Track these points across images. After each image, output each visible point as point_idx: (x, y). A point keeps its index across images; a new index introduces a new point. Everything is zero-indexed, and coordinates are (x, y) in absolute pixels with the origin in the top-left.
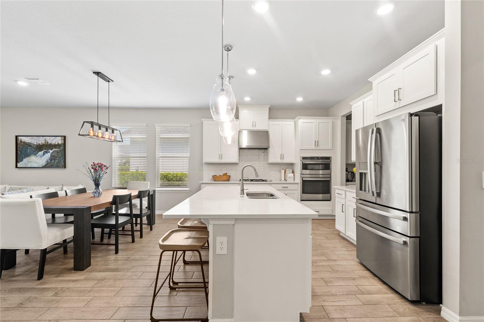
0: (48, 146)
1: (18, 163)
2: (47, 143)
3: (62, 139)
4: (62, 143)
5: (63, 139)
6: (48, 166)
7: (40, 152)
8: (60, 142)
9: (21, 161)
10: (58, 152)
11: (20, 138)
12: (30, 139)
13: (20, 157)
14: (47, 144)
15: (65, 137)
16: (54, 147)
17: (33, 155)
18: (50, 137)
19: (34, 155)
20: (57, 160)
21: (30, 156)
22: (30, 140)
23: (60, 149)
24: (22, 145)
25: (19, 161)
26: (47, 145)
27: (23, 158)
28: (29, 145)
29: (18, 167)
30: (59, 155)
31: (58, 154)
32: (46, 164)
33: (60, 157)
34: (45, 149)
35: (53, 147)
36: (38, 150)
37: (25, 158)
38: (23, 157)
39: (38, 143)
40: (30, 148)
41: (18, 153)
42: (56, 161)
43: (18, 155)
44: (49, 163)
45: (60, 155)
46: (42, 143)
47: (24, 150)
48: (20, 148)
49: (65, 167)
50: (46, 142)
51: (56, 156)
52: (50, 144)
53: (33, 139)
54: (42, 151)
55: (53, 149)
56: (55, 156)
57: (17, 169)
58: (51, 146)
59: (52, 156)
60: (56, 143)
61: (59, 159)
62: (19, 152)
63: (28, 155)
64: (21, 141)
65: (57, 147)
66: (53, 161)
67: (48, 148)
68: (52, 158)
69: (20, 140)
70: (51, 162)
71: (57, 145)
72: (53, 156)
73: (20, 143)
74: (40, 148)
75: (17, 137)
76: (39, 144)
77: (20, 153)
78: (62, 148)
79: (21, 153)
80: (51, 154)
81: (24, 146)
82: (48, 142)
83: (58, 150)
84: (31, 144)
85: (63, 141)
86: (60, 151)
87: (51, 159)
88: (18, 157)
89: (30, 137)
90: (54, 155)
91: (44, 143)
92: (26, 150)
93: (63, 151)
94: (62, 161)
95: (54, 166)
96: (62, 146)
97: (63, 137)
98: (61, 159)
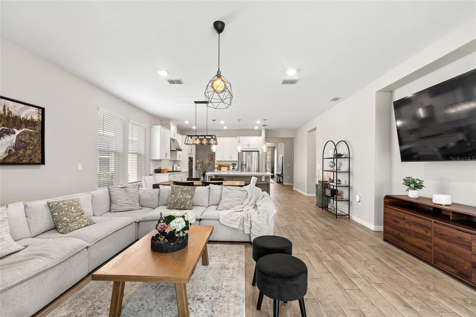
0: (11, 120)
3: (39, 113)
4: (39, 120)
5: (40, 112)
6: (11, 160)
8: (36, 117)
10: (32, 136)
14: (8, 116)
15: (43, 109)
16: (23, 125)
20: (29, 149)
23: (35, 129)
26: (8, 118)
30: (34, 141)
31: (32, 138)
32: (7, 157)
33: (36, 145)
34: (4, 126)
35: (21, 125)
42: (29, 152)
44: (13, 154)
45: (35, 142)
49: (43, 162)
50: (7, 111)
51: (27, 142)
52: (16, 117)
55: (22, 129)
56: (25, 142)
58: (18, 121)
59: (19, 141)
60: (29, 118)
61: (33, 148)
65: (30, 126)
66: (21, 152)
67: (11, 123)
68: (20, 145)
70: (16, 154)
71: (29, 121)
72: (22, 141)
78: (39, 128)
80: (18, 136)
82: (10, 113)
83: (31, 132)
85: (41, 116)
86: (36, 134)
87: (17, 147)
90: (23, 139)
91: (2, 113)
93: (40, 135)
94: (39, 151)
95: (25, 161)
96: (38, 125)
97: (41, 110)
98: (38, 149)
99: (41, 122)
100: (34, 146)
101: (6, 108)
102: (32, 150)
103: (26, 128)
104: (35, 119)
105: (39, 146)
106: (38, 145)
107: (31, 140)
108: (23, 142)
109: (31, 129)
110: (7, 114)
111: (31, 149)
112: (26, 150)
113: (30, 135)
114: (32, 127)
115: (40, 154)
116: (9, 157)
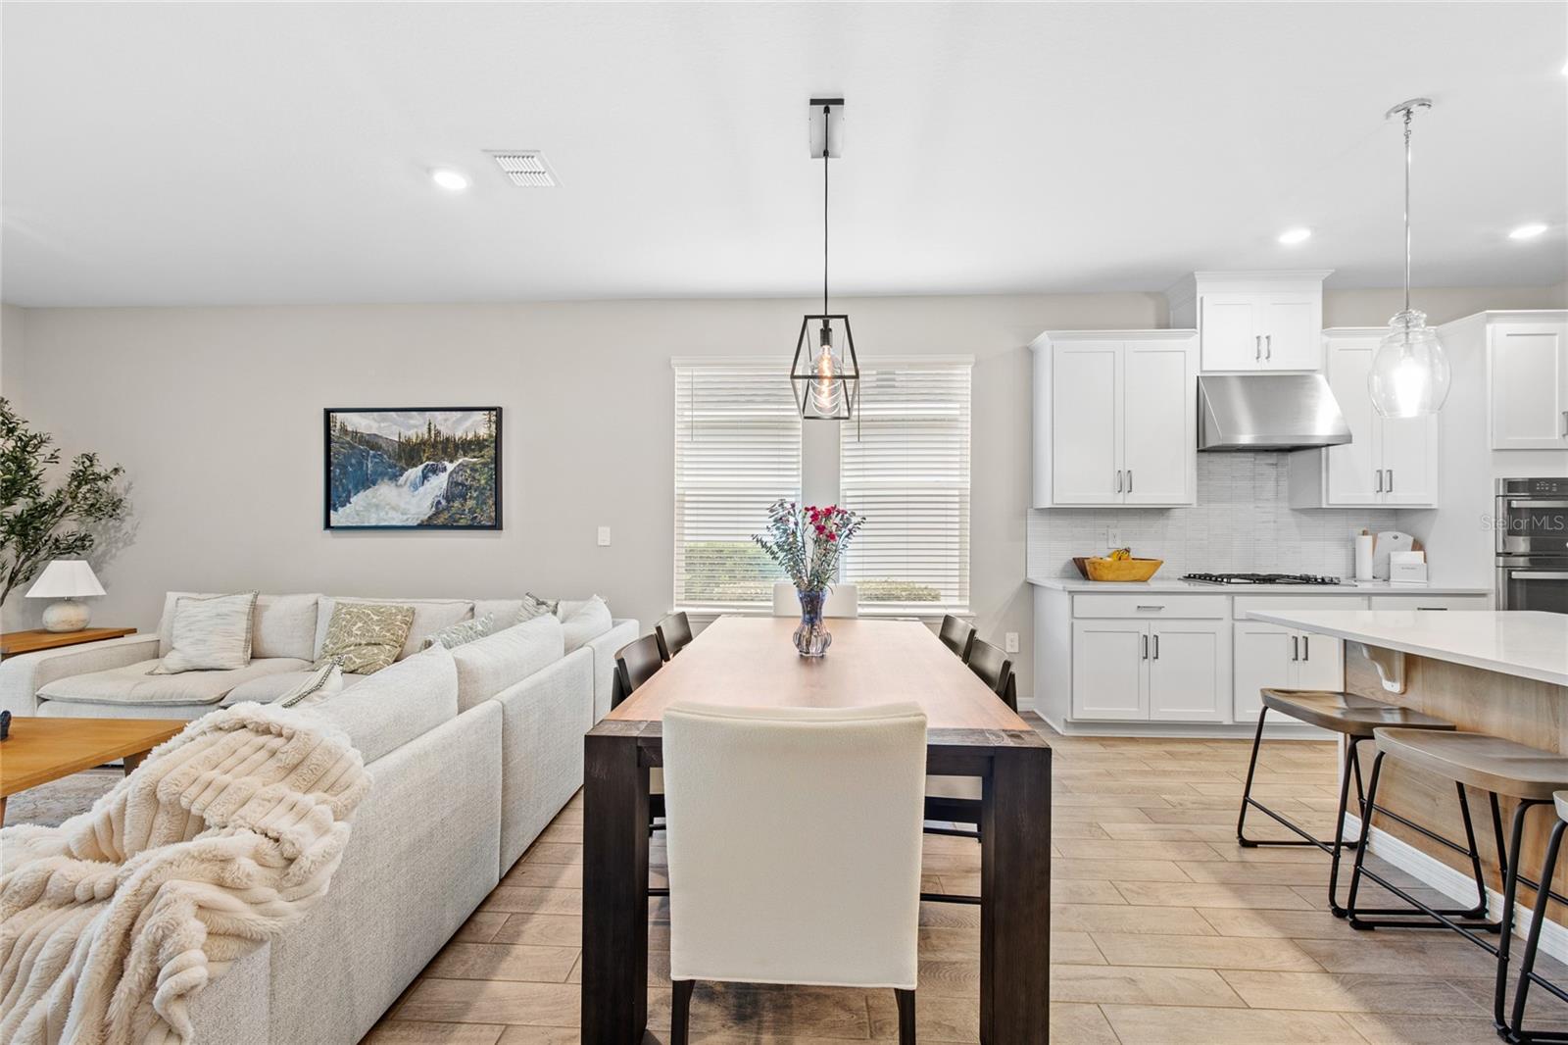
0: (440, 446)
1: (332, 512)
2: (436, 435)
3: (490, 421)
4: (490, 436)
5: (493, 418)
6: (440, 521)
7: (410, 470)
8: (483, 432)
9: (345, 505)
10: (476, 471)
11: (340, 416)
12: (374, 419)
13: (340, 489)
14: (435, 440)
15: (499, 411)
16: (461, 452)
17: (386, 480)
18: (448, 413)
19: (390, 479)
20: (471, 498)
21: (374, 485)
22: (375, 425)
23: (482, 456)
24: (348, 443)
25: (335, 505)
26: (434, 445)
27: (349, 492)
28: (372, 443)
29: (332, 525)
30: (479, 480)
31: (477, 475)
32: (433, 515)
33: (484, 488)
34: (428, 459)
35: (456, 452)
36: (403, 463)
37: (359, 492)
38: (350, 487)
39: (403, 437)
40: (374, 456)
41: (332, 474)
42: (470, 503)
43: (332, 482)
44: (444, 510)
45: (483, 482)
46: (417, 436)
47: (353, 461)
48: (341, 456)
49: (497, 525)
50: (433, 432)
51: (468, 483)
52: (447, 439)
53: (384, 420)
54: (416, 466)
55: (457, 459)
56: (462, 484)
57: (328, 532)
58: (451, 445)
59: (453, 484)
60: (470, 436)
61: (477, 496)
62: (336, 471)
63: (366, 482)
64: (344, 430)
65: (473, 450)
66: (456, 504)
67: (440, 453)
68: (456, 491)
69: (338, 425)
70: (448, 509)
71: (471, 442)
72: (457, 484)
73: (339, 438)
74: (410, 453)
75: (328, 412)
76: (409, 441)
77: (340, 474)
78: (490, 452)
79: (344, 473)
80: (451, 475)
81: (352, 447)
82: (438, 433)
83: (475, 464)
84: (381, 442)
85: (494, 426)
86: (485, 465)
87: (449, 497)
88: (332, 486)
89: (375, 414)
90: (460, 480)
91: (426, 436)
92: (360, 463)
93: (493, 466)
94: (491, 502)
95: (462, 522)
96: (488, 446)
97: (494, 413)
98: (488, 497)
99: (493, 439)
100: (481, 490)
101: (432, 427)
102: (477, 498)
103: (465, 456)
104: (482, 434)
105: (490, 490)
106: (488, 488)
107: (474, 479)
108: (460, 484)
109: (475, 457)
110: (433, 436)
111: (475, 498)
112: (466, 500)
113: (472, 469)
114: (476, 454)
115: (493, 507)
116: (436, 514)
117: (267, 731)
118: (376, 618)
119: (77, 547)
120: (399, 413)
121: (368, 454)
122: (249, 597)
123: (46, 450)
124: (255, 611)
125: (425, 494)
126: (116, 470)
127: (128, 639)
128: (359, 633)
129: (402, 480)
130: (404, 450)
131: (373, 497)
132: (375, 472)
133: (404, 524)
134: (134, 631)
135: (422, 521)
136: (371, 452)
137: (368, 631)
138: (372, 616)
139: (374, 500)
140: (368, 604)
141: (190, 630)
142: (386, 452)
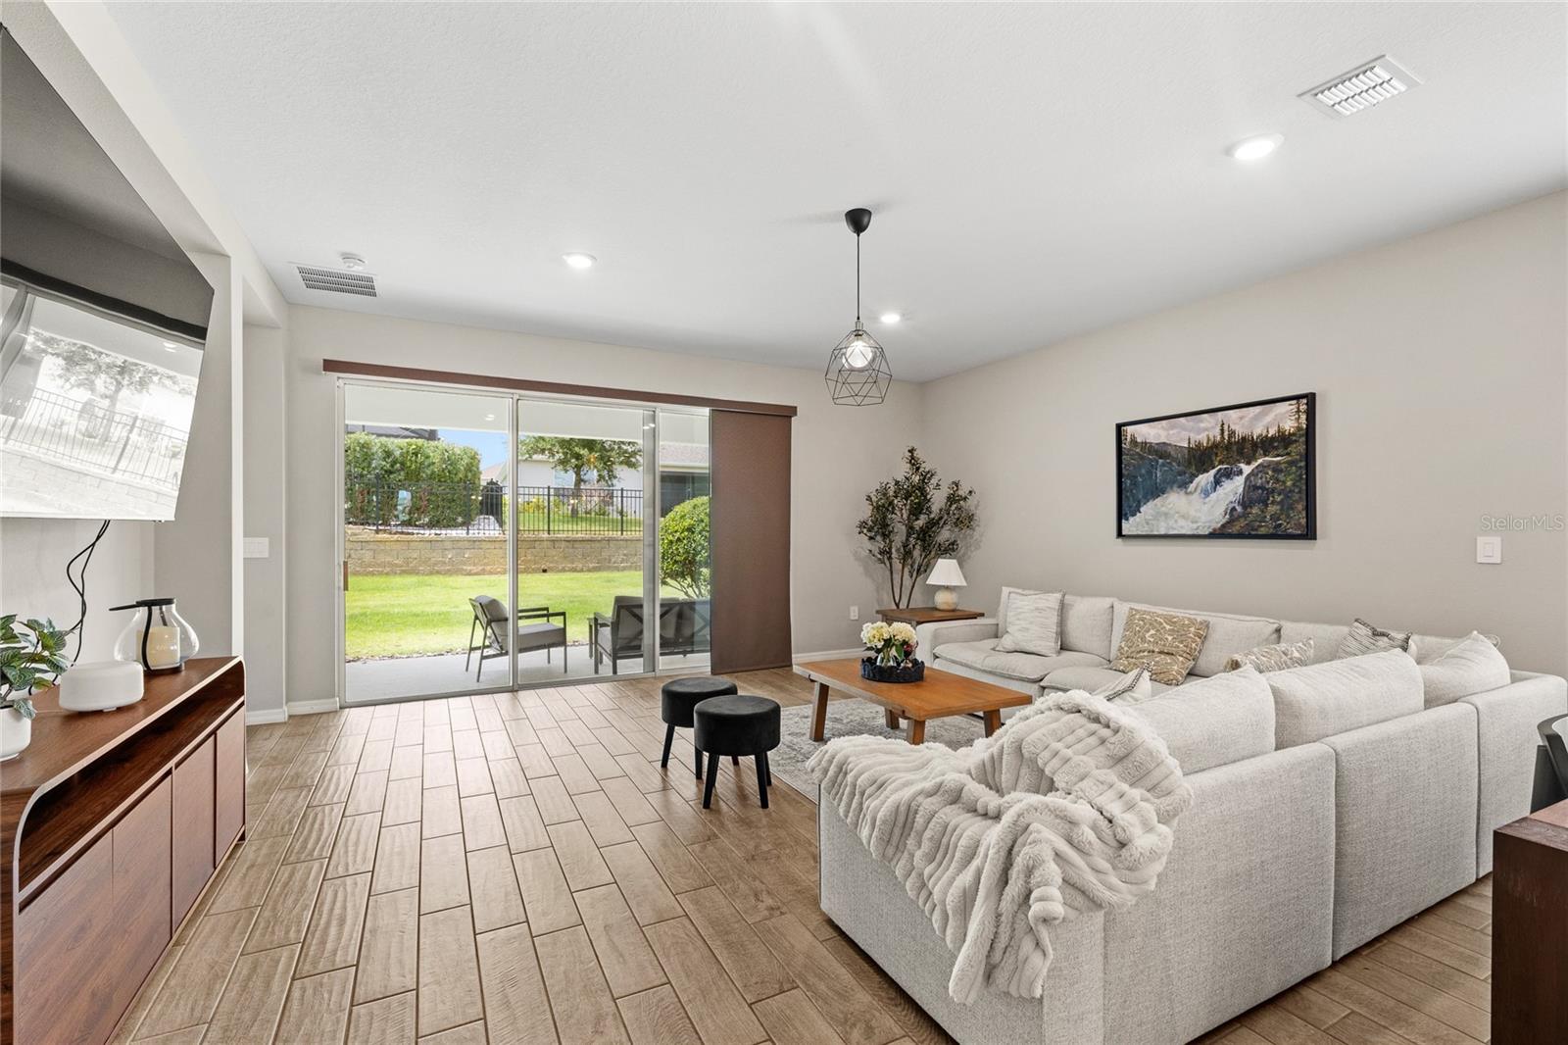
0: (1235, 448)
1: (1124, 521)
2: (1230, 436)
3: (1298, 411)
4: (1299, 429)
5: (1303, 407)
6: (1235, 529)
7: (1201, 476)
8: (1289, 425)
9: (1135, 515)
11: (1130, 429)
13: (1131, 499)
14: (1229, 441)
15: (1311, 398)
16: (1261, 452)
17: (1175, 488)
18: (1244, 409)
19: (1180, 487)
20: (1273, 503)
21: (1164, 493)
23: (1288, 454)
24: (1139, 454)
25: (1126, 514)
26: (1228, 447)
27: (1139, 502)
28: (1161, 452)
29: (1124, 533)
30: (1284, 482)
31: (1281, 477)
32: (1228, 523)
33: (1292, 491)
34: (1221, 462)
35: (1255, 452)
36: (1193, 470)
37: (1148, 501)
38: (1141, 497)
39: (1192, 442)
40: (1163, 465)
41: (1124, 486)
42: (1272, 509)
43: (1124, 492)
44: (1239, 517)
45: (1289, 483)
46: (1209, 440)
47: (1143, 471)
48: (1131, 468)
49: (1309, 533)
50: (1226, 433)
51: (1270, 485)
52: (1244, 439)
54: (1208, 472)
55: (1256, 460)
56: (1262, 488)
57: (1120, 540)
58: (1248, 445)
59: (1250, 487)
60: (1272, 432)
61: (1282, 500)
62: (1127, 482)
63: (1156, 492)
64: (1134, 441)
65: (1276, 448)
66: (1251, 510)
67: (1234, 454)
68: (1254, 495)
69: (1129, 439)
70: (1245, 515)
71: (1273, 439)
72: (1256, 488)
73: (1129, 450)
74: (1200, 458)
75: (1119, 427)
76: (1199, 445)
77: (1131, 484)
78: (1300, 448)
79: (1135, 484)
80: (1248, 478)
81: (1142, 458)
82: (1232, 433)
83: (1278, 463)
84: (1169, 449)
85: (1304, 417)
86: (1291, 463)
87: (1246, 502)
88: (1124, 497)
89: (1164, 422)
90: (1260, 482)
91: (1218, 438)
92: (1149, 473)
93: (1303, 464)
94: (1300, 506)
95: (1263, 531)
96: (1296, 441)
97: (1305, 401)
98: (1297, 502)
99: (1304, 432)
100: (1287, 494)
101: (1226, 427)
102: (1281, 503)
103: (1266, 456)
104: (1287, 428)
105: (1300, 492)
106: (1296, 490)
107: (1277, 481)
108: (1259, 487)
109: (1278, 456)
110: (1226, 438)
111: (1279, 503)
112: (1267, 505)
113: (1275, 470)
114: (1280, 451)
115: (1304, 514)
116: (1230, 522)
117: (1096, 720)
118: (1168, 627)
119: (949, 550)
120: (1189, 418)
121: (1157, 462)
122: (1058, 596)
123: (934, 481)
124: (1063, 609)
125: (1218, 500)
126: (970, 492)
127: (979, 621)
128: (1152, 640)
129: (1192, 487)
130: (1194, 456)
131: (1162, 506)
132: (1164, 481)
133: (1195, 533)
134: (982, 615)
135: (1215, 530)
136: (1161, 461)
137: (1161, 640)
138: (1165, 624)
139: (1163, 509)
140: (1160, 612)
141: (1018, 619)
142: (1175, 459)
